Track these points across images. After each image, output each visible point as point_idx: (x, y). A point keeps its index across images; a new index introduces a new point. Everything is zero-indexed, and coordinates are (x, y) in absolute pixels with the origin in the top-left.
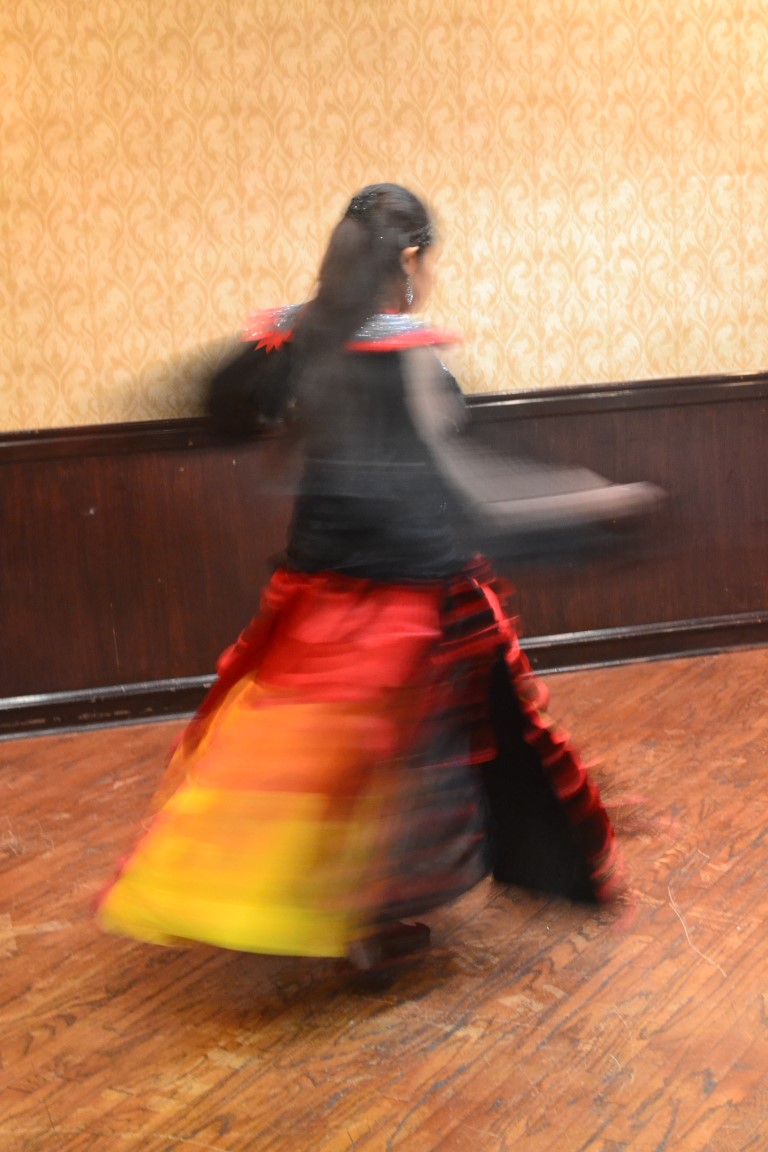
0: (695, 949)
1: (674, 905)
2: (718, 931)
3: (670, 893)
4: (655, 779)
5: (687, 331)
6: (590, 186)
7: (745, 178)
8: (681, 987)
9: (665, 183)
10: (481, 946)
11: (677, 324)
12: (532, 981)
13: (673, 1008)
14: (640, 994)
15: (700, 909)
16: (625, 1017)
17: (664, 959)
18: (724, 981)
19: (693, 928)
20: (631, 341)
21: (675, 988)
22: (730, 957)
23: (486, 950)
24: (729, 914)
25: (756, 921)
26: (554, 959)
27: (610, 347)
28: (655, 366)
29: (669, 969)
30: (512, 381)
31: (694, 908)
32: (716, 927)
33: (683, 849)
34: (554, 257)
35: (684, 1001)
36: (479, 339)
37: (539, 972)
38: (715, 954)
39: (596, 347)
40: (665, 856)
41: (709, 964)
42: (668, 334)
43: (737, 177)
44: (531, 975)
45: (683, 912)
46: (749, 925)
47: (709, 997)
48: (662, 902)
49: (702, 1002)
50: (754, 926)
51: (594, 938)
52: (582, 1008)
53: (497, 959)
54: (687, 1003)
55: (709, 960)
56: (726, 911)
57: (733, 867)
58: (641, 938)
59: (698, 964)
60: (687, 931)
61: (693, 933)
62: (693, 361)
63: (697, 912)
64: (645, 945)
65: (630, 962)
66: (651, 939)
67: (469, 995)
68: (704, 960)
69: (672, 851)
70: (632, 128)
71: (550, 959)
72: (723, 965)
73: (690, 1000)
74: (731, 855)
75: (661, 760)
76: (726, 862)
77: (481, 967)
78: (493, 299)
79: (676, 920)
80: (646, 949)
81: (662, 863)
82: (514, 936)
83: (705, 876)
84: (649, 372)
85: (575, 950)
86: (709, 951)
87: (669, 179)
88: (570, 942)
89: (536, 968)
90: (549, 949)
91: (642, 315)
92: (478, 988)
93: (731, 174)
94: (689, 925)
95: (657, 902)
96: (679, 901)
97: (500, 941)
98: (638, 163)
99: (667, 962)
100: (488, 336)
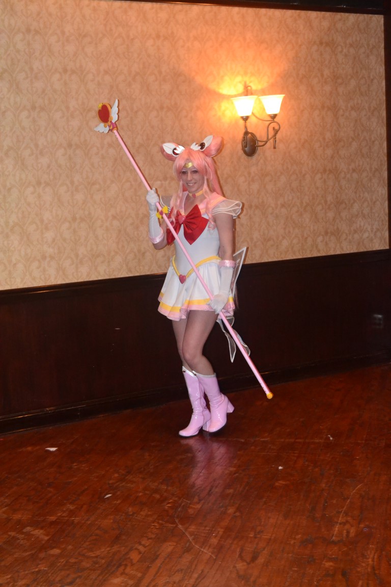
0: (197, 546)
1: (180, 526)
2: (206, 537)
3: (177, 521)
4: (153, 467)
5: (144, 254)
6: (97, 186)
7: (167, 182)
8: (196, 565)
9: (131, 185)
10: (93, 555)
11: (139, 251)
12: (124, 570)
13: (195, 575)
14: (178, 571)
15: (193, 527)
16: (174, 583)
17: (184, 553)
18: (215, 560)
19: (193, 537)
20: (119, 259)
21: (193, 567)
22: (214, 548)
23: (97, 557)
24: (208, 528)
25: (221, 531)
26: (131, 558)
27: (109, 262)
28: (130, 271)
29: (187, 558)
30: (63, 279)
31: (190, 527)
32: (203, 535)
33: (176, 499)
34: (82, 220)
35: (200, 572)
36: (48, 259)
37: (126, 565)
38: (207, 548)
39: (103, 262)
40: (169, 503)
41: (206, 553)
42: (135, 255)
43: (163, 182)
44: (122, 568)
45: (186, 529)
46: (219, 532)
47: (211, 569)
48: (174, 525)
49: (208, 572)
50: (221, 533)
51: (148, 545)
52: (153, 580)
53: (103, 561)
54: (202, 573)
55: (205, 551)
56: (206, 527)
57: (202, 506)
58: (170, 543)
59: (200, 553)
60: (191, 539)
61: (193, 539)
62: (147, 268)
63: (192, 528)
64: (173, 547)
65: (168, 556)
66: (175, 544)
67: (96, 579)
68: (203, 551)
69: (171, 501)
70: (116, 160)
71: (129, 558)
72: (212, 553)
73: (203, 571)
74: (200, 500)
75: (153, 457)
76: (198, 503)
77: (97, 566)
78: (54, 240)
79: (184, 533)
80: (174, 548)
81: (168, 507)
82: (108, 549)
83: (191, 511)
84: (127, 273)
85: (140, 553)
86: (203, 547)
87: (133, 183)
88: (136, 549)
89: (124, 563)
90: (127, 553)
91: (123, 247)
92: (99, 575)
93: (161, 181)
94: (191, 536)
95: (172, 525)
96: (182, 524)
97: (103, 552)
98: (119, 175)
99: (185, 554)
100: (52, 258)
